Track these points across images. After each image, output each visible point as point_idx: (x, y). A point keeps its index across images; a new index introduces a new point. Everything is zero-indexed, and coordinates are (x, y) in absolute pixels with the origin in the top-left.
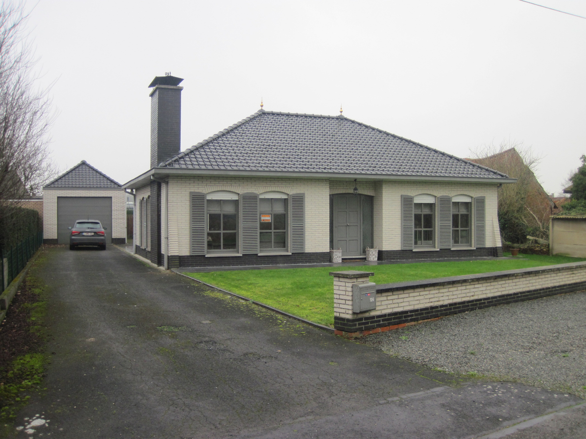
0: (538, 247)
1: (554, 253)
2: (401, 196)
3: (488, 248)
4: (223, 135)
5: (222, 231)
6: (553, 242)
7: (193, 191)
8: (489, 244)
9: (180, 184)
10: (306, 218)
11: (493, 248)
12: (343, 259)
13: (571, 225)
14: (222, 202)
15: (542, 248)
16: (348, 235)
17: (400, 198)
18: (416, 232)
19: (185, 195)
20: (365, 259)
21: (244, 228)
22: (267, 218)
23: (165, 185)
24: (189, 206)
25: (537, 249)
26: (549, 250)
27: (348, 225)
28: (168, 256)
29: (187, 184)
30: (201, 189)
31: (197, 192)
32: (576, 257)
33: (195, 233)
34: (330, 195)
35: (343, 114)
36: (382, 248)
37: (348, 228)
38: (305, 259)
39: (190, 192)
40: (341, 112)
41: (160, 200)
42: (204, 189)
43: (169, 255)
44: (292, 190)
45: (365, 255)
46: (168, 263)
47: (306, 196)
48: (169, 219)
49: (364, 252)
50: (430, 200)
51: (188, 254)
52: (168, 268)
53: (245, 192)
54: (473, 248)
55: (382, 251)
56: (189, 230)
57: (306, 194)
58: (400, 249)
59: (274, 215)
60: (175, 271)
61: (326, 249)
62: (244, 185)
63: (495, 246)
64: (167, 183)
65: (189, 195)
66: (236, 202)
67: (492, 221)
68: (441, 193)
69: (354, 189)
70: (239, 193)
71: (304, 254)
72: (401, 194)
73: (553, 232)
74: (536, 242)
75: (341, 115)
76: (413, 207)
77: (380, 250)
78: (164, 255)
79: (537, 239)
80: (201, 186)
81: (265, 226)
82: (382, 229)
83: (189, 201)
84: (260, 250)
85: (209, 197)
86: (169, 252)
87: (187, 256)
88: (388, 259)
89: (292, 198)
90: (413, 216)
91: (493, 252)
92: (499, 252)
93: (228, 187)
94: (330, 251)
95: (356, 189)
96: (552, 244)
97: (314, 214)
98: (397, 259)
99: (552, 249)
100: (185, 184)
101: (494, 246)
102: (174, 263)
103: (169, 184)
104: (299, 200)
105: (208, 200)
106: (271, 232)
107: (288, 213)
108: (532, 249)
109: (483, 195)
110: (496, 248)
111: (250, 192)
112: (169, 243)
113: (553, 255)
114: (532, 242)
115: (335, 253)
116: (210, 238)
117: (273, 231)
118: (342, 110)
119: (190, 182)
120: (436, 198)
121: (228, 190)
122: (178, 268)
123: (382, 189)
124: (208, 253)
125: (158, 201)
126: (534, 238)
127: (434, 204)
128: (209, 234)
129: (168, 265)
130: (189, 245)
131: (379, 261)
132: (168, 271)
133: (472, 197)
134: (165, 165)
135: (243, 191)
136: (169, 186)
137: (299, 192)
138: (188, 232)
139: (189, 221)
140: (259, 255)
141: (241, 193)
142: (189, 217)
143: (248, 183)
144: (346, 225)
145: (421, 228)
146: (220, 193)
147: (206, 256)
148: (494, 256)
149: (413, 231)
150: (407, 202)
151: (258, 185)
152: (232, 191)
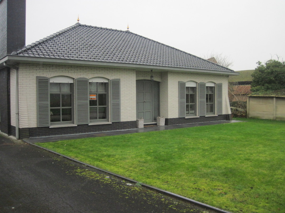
0: (239, 113)
1: (250, 116)
2: (179, 82)
3: (224, 115)
4: (57, 36)
5: (61, 108)
6: (249, 110)
7: (39, 75)
8: (224, 113)
9: (29, 70)
10: (121, 97)
11: (226, 115)
12: (144, 125)
13: (261, 100)
14: (61, 84)
15: (242, 114)
16: (144, 109)
17: (178, 83)
18: (187, 105)
19: (32, 79)
20: (156, 124)
21: (79, 105)
22: (94, 97)
23: (15, 71)
24: (36, 88)
25: (239, 114)
26: (247, 115)
27: (145, 101)
28: (19, 129)
29: (34, 70)
30: (45, 74)
31: (41, 77)
32: (264, 119)
33: (41, 109)
34: (136, 80)
35: (129, 30)
36: (168, 117)
37: (144, 103)
38: (120, 127)
39: (37, 77)
40: (128, 28)
41: (10, 83)
42: (48, 74)
43: (20, 127)
44: (112, 76)
45: (156, 121)
46: (19, 134)
47: (121, 81)
48: (19, 98)
49: (155, 119)
50: (193, 85)
51: (35, 126)
52: (19, 138)
53: (79, 77)
54: (216, 115)
55: (168, 119)
56: (36, 107)
57: (121, 80)
58: (178, 117)
59: (99, 95)
60: (28, 141)
61: (134, 119)
62: (78, 72)
63: (228, 114)
64: (17, 69)
65: (36, 79)
66: (71, 85)
67: (226, 98)
68: (200, 80)
69: (151, 77)
70: (74, 78)
71: (120, 123)
72: (178, 81)
73: (249, 104)
74: (237, 110)
75: (128, 30)
76: (185, 89)
77: (167, 118)
78: (15, 127)
79: (237, 108)
80: (46, 72)
81: (92, 103)
82: (168, 104)
83: (36, 84)
84: (90, 121)
85: (51, 81)
86: (20, 125)
87: (35, 128)
88: (171, 124)
89: (111, 82)
90: (185, 95)
91: (227, 117)
92: (230, 117)
93: (66, 73)
94: (137, 120)
95: (152, 77)
96: (249, 111)
97: (126, 94)
98: (176, 124)
99: (249, 114)
100: (33, 70)
101: (226, 114)
102: (24, 134)
103: (19, 70)
104: (117, 84)
105: (51, 83)
106: (97, 108)
107: (108, 94)
108: (236, 114)
109: (221, 82)
110: (229, 114)
111: (82, 77)
112: (20, 118)
113: (249, 118)
114: (235, 110)
115: (139, 121)
116: (52, 113)
117: (98, 106)
118: (129, 27)
119: (37, 68)
120: (197, 84)
121: (66, 75)
122: (28, 138)
123: (168, 77)
124: (51, 124)
125: (8, 84)
126: (236, 108)
127: (196, 87)
128: (51, 110)
129: (19, 136)
130: (36, 119)
131: (165, 126)
132: (20, 141)
133: (215, 83)
134: (16, 53)
135: (77, 77)
136: (19, 71)
137: (116, 78)
138: (36, 109)
139: (36, 100)
140: (89, 125)
141: (75, 78)
142: (36, 96)
143: (81, 70)
144: (143, 101)
145: (189, 103)
146: (59, 77)
147: (50, 127)
148: (227, 119)
149: (186, 105)
150: (182, 85)
151: (88, 72)
152: (69, 76)
